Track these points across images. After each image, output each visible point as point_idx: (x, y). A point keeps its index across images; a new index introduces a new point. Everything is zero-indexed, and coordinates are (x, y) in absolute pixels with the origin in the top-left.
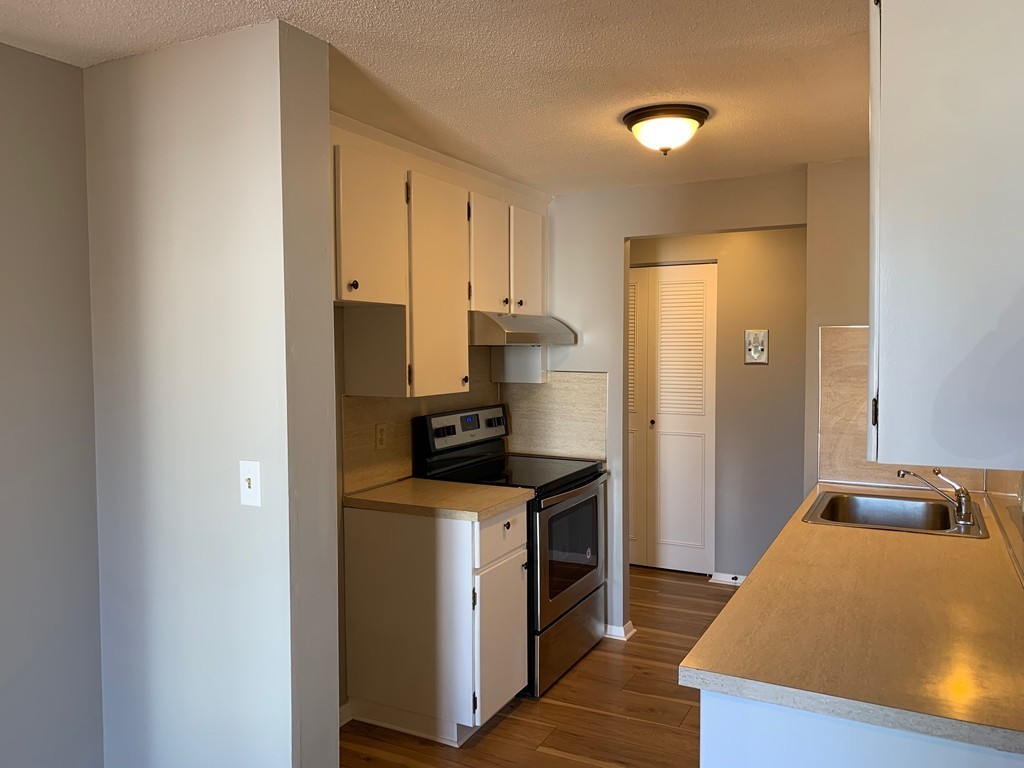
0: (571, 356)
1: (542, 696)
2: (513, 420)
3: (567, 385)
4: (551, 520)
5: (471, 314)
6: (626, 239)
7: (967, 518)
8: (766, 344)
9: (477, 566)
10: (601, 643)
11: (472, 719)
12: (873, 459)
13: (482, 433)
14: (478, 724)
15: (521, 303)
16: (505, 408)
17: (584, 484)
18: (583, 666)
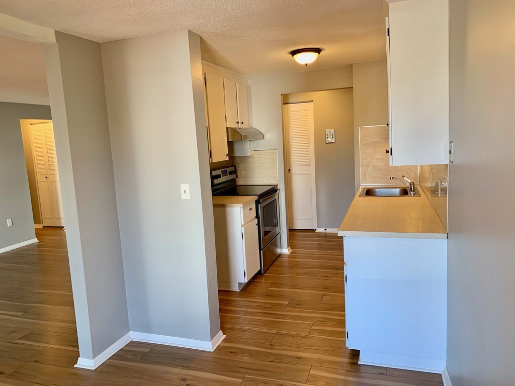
0: (260, 144)
1: (264, 273)
2: (238, 172)
3: (260, 156)
4: (264, 207)
5: (227, 128)
6: (282, 95)
7: (414, 191)
8: (334, 134)
9: (243, 224)
10: (280, 255)
11: (245, 280)
12: (391, 165)
13: (229, 177)
14: (246, 282)
15: (242, 123)
16: (235, 166)
17: (272, 194)
18: (276, 263)
